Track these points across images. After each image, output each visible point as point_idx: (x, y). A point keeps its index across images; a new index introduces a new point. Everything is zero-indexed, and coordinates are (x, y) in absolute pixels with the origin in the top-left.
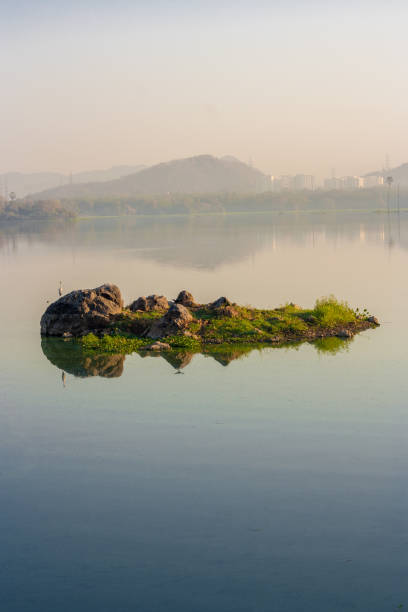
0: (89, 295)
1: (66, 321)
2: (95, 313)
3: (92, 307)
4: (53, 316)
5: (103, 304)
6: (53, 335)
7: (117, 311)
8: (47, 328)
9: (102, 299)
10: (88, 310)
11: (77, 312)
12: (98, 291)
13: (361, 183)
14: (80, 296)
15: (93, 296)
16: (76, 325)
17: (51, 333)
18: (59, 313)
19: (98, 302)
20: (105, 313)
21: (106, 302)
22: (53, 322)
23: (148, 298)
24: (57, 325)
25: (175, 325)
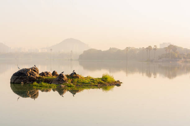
0: (29, 70)
1: (21, 78)
2: (31, 76)
3: (30, 74)
4: (17, 77)
5: (34, 73)
6: (16, 83)
7: (38, 76)
8: (14, 81)
9: (34, 72)
10: (29, 75)
11: (26, 75)
12: (32, 69)
14: (27, 70)
15: (31, 70)
16: (25, 80)
17: (15, 82)
18: (19, 76)
19: (32, 72)
20: (35, 76)
22: (16, 79)
23: (45, 72)
24: (17, 80)
25: (63, 80)
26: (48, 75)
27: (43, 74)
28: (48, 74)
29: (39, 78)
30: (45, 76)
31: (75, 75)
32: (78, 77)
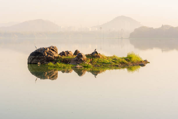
0: (47, 49)
1: (38, 58)
2: (49, 56)
3: (48, 54)
4: (33, 57)
5: (52, 53)
6: (33, 64)
7: (56, 55)
8: (31, 61)
9: (52, 51)
10: (46, 55)
11: (43, 55)
12: (50, 48)
13: (90, 30)
14: (44, 49)
15: (48, 50)
16: (42, 60)
17: (32, 63)
18: (36, 56)
19: (50, 52)
20: (53, 56)
21: (53, 52)
22: (33, 59)
23: (66, 52)
24: (35, 60)
25: (81, 60)
26: (69, 55)
27: (63, 54)
28: (69, 53)
29: (58, 58)
30: (65, 55)
31: (96, 55)
32: (99, 57)
